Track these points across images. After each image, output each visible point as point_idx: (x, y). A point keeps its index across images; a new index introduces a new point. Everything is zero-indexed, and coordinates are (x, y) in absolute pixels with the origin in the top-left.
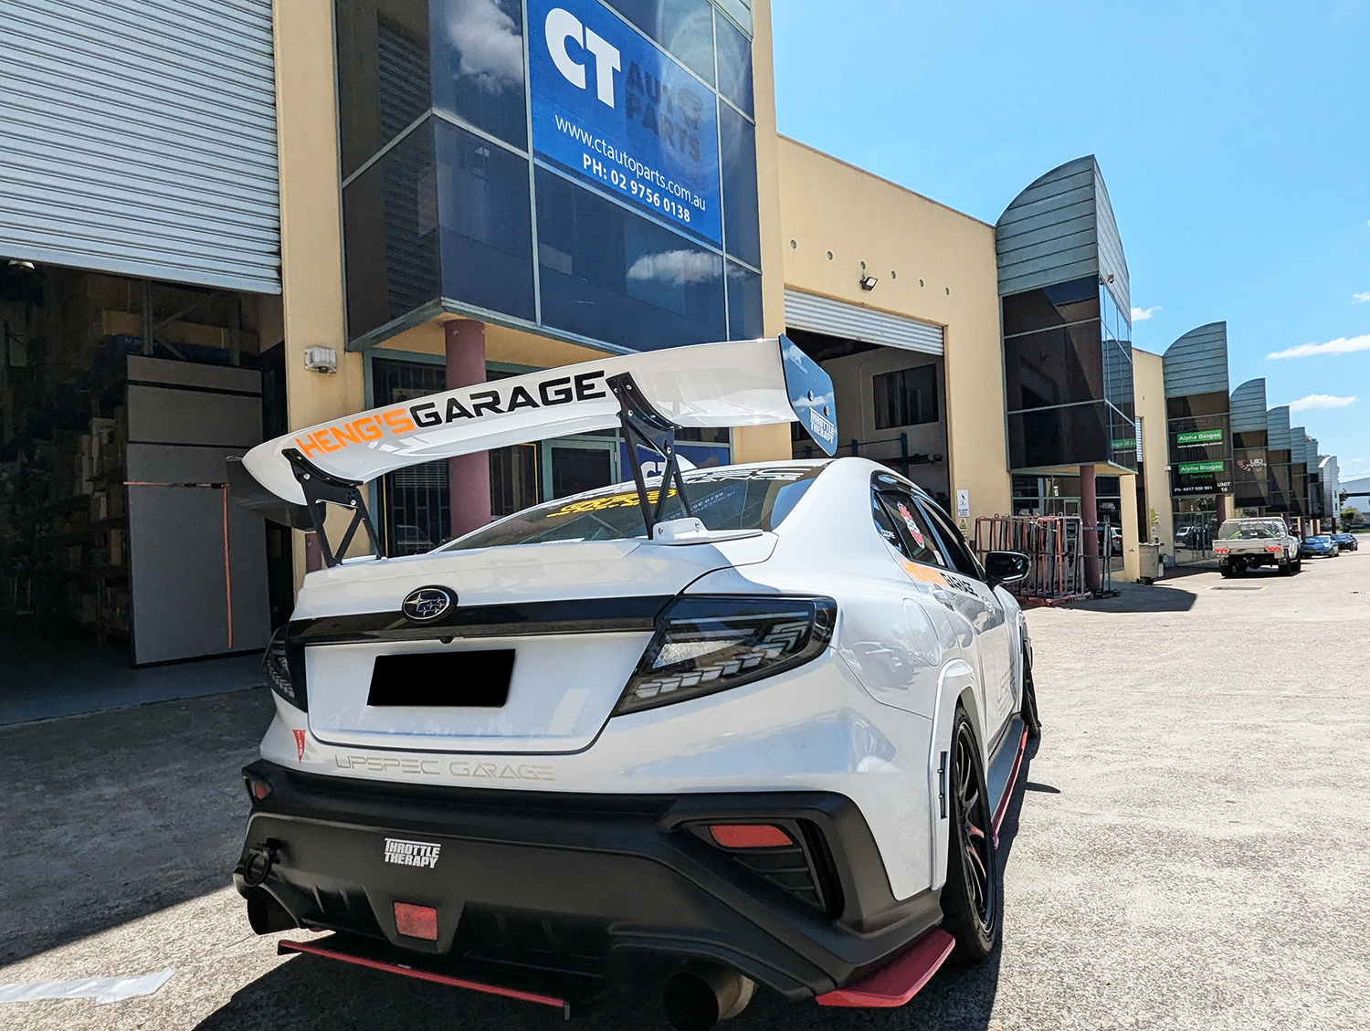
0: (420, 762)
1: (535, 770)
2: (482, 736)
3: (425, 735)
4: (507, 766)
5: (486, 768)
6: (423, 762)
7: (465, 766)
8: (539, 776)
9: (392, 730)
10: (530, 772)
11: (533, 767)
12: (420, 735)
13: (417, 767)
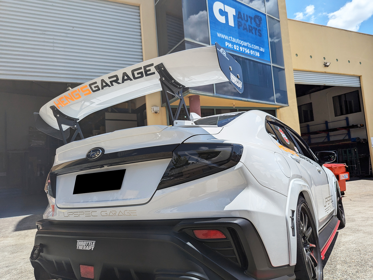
0: (91, 212)
1: (130, 212)
2: (111, 200)
3: (93, 202)
4: (120, 211)
5: (113, 212)
6: (92, 212)
7: (106, 212)
8: (131, 214)
9: (82, 201)
10: (128, 213)
11: (129, 211)
12: (91, 202)
13: (90, 214)
